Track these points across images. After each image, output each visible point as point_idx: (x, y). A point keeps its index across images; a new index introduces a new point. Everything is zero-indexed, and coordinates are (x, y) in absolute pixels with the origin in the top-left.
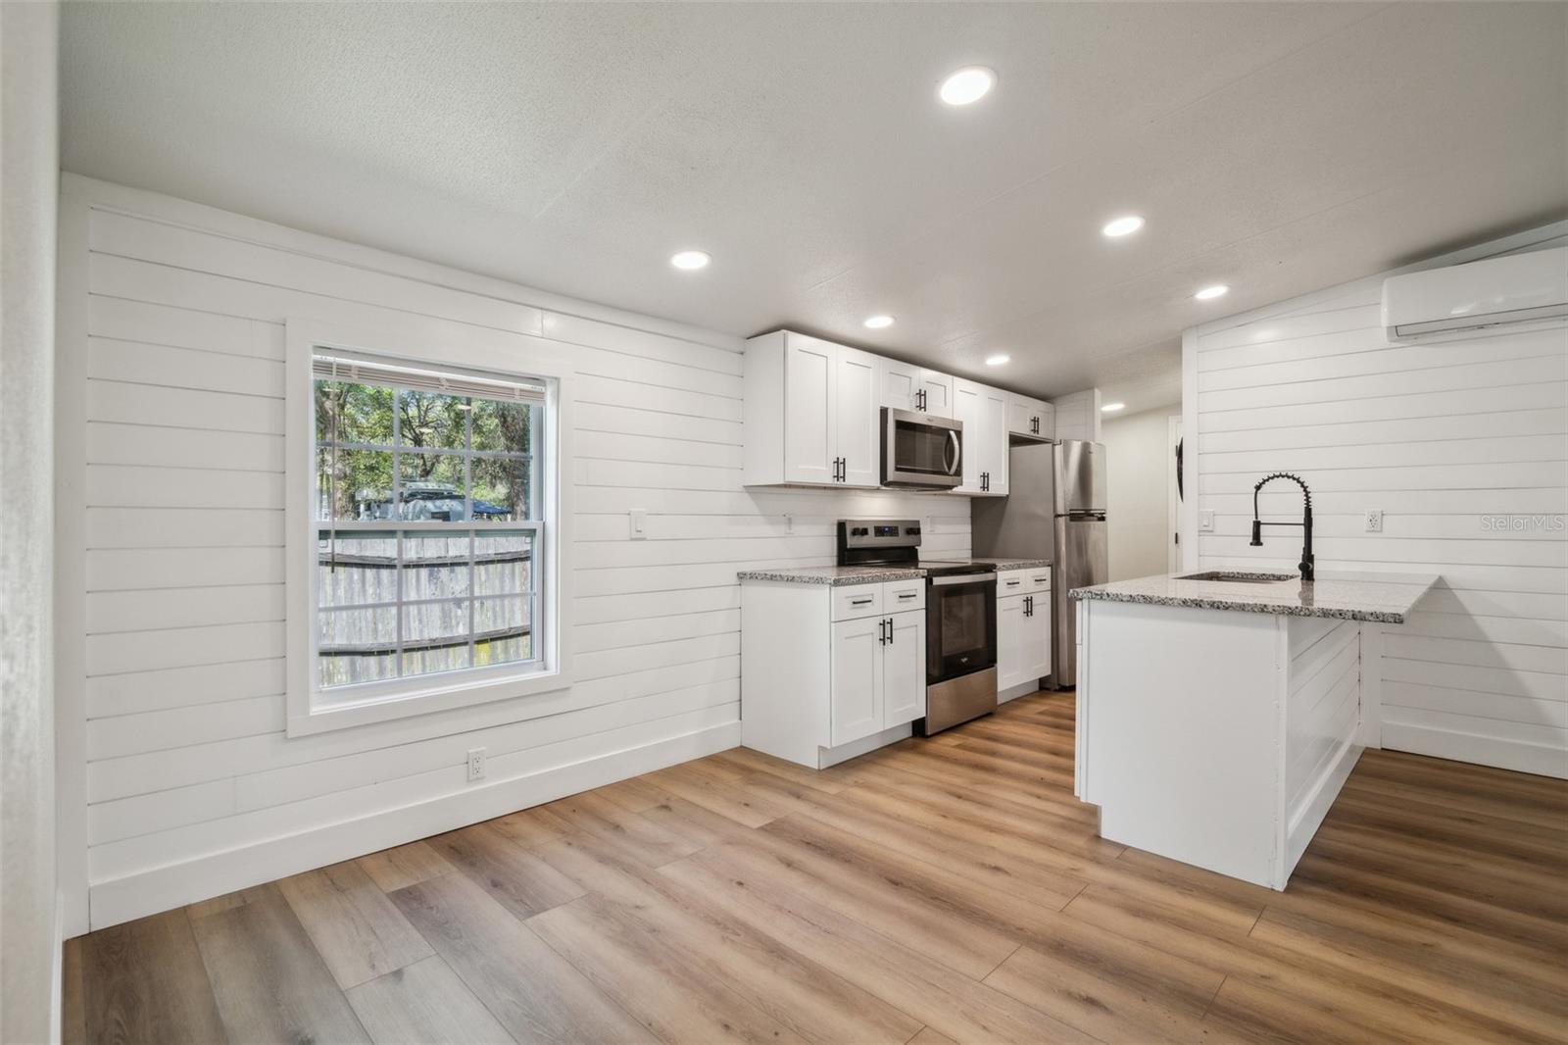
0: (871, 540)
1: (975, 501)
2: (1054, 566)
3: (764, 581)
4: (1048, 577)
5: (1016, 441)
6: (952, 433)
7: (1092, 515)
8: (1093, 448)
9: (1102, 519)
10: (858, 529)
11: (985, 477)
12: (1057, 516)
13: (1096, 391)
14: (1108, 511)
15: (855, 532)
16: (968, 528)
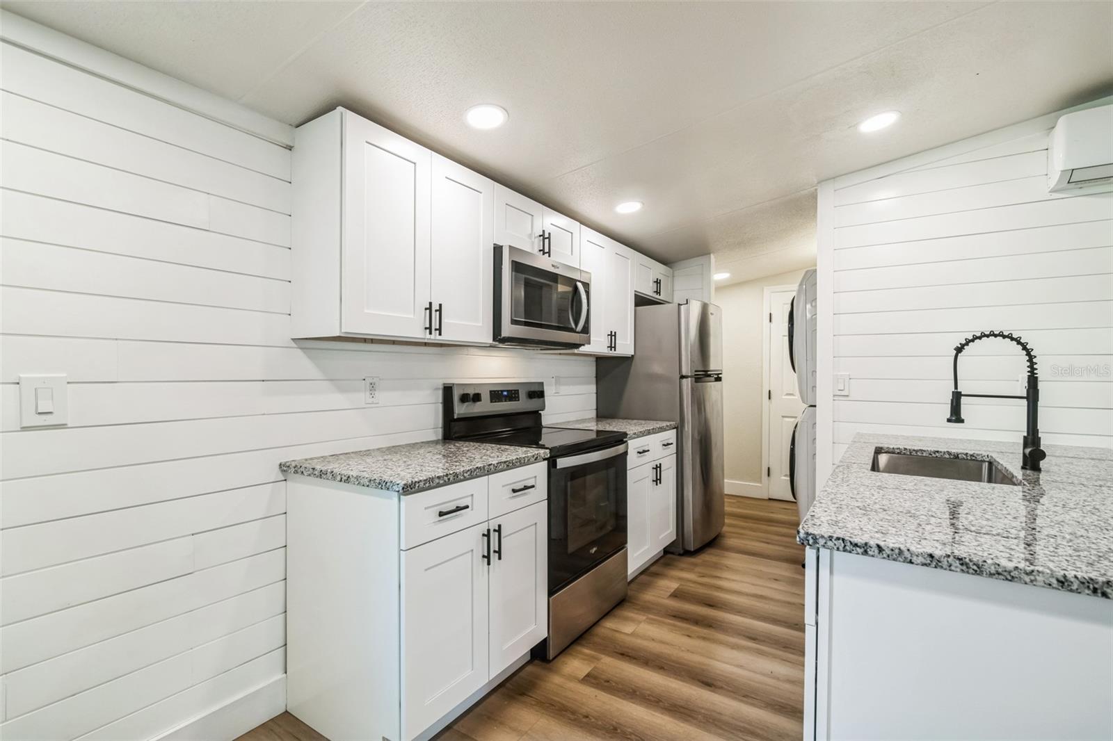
0: (485, 407)
1: (600, 360)
2: (679, 429)
3: (312, 479)
4: (674, 440)
5: (641, 301)
6: (579, 285)
7: (710, 376)
8: (711, 309)
9: (718, 379)
10: (468, 395)
11: (612, 335)
12: (682, 377)
13: (712, 256)
14: (724, 372)
15: (464, 398)
16: (593, 388)
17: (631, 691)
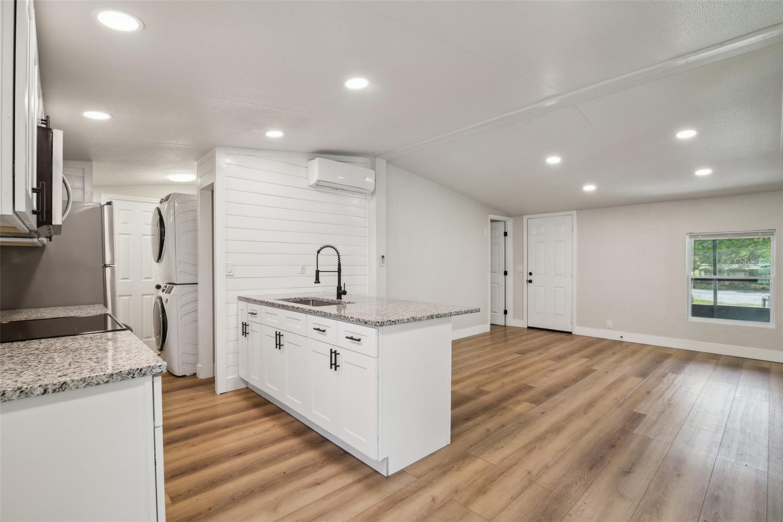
12: (105, 266)
13: (94, 164)
17: (210, 484)
